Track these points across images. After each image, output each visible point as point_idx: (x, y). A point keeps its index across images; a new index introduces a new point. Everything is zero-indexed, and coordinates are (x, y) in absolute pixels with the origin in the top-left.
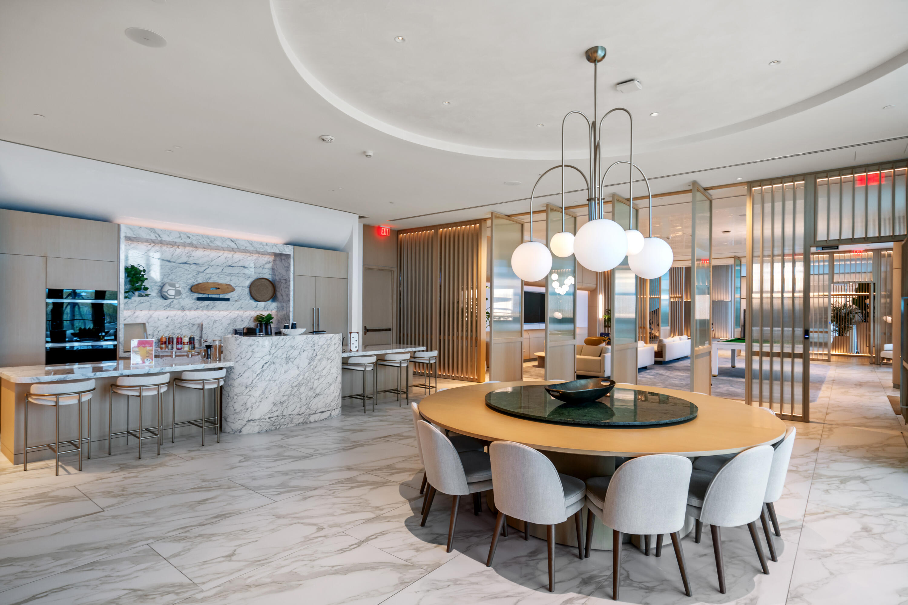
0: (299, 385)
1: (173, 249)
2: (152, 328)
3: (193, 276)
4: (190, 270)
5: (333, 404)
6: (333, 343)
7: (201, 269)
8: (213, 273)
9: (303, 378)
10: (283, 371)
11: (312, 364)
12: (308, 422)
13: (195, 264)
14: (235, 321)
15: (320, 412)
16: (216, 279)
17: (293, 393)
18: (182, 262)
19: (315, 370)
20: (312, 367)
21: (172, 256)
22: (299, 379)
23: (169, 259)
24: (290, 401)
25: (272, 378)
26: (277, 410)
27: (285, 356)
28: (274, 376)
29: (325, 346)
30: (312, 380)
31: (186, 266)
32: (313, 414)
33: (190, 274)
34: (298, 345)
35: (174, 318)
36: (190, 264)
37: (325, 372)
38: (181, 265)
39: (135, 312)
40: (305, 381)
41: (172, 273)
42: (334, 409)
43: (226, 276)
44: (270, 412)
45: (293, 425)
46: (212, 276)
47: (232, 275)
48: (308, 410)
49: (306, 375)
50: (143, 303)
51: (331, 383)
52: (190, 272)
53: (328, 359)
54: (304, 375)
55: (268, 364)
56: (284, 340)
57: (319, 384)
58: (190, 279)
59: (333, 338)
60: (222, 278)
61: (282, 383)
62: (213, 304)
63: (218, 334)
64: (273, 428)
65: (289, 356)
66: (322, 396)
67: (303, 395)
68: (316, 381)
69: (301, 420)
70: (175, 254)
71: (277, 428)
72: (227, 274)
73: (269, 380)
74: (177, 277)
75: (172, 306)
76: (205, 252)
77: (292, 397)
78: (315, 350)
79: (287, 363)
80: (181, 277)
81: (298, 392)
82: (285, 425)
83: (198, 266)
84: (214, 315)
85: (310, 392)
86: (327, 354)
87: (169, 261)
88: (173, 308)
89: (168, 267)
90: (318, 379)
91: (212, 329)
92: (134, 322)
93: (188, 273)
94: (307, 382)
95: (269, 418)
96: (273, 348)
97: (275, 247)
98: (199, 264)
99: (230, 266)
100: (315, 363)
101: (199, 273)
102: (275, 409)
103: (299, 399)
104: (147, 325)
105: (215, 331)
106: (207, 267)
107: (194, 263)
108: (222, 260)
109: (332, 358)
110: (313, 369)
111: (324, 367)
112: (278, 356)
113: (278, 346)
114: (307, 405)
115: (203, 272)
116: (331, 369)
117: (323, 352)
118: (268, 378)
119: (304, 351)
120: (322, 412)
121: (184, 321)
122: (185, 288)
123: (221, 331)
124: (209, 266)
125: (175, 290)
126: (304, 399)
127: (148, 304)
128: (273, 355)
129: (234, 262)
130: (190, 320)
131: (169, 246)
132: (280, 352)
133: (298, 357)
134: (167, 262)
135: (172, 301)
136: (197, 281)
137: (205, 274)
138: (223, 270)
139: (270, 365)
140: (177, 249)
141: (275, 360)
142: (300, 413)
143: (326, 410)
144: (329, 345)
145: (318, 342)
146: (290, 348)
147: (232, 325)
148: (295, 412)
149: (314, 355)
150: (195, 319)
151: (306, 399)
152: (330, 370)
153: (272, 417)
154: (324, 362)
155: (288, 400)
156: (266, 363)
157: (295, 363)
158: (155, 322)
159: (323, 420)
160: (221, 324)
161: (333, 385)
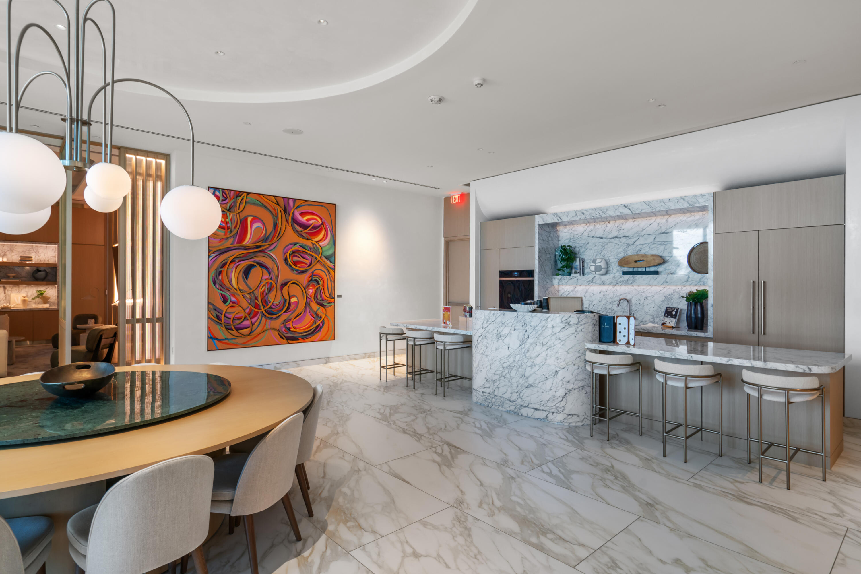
0: (510, 368)
1: (605, 225)
2: (588, 302)
3: (623, 250)
4: (620, 244)
5: (549, 404)
6: (550, 325)
7: (631, 241)
8: (644, 244)
9: (514, 361)
10: (494, 349)
11: (523, 346)
12: (520, 414)
13: (625, 236)
14: (671, 298)
15: (534, 408)
16: (646, 251)
17: (504, 374)
18: (612, 237)
19: (528, 354)
20: (523, 350)
21: (604, 232)
22: (510, 360)
23: (601, 236)
24: (501, 382)
25: (485, 352)
26: (489, 387)
27: (495, 332)
28: (486, 351)
29: (539, 328)
30: (524, 366)
31: (617, 241)
32: (525, 407)
33: (620, 248)
34: (508, 322)
35: (606, 293)
36: (620, 238)
37: (538, 361)
38: (612, 239)
39: (575, 287)
40: (516, 365)
41: (604, 249)
42: (553, 413)
43: (659, 246)
44: (483, 386)
45: (504, 410)
46: (643, 247)
47: (666, 243)
48: (519, 400)
49: (518, 358)
50: (572, 279)
51: (547, 376)
52: (620, 246)
53: (543, 345)
54: (515, 357)
55: (481, 337)
56: (495, 315)
57: (532, 373)
58: (620, 253)
59: (549, 320)
60: (654, 249)
61: (494, 360)
62: (632, 278)
63: (650, 312)
64: (486, 404)
65: (499, 333)
66: (535, 389)
67: (513, 381)
68: (528, 369)
69: (512, 408)
70: (606, 230)
71: (490, 405)
72: (660, 243)
73: (482, 354)
74: (608, 252)
75: (594, 282)
76: (635, 222)
77: (502, 378)
78: (526, 331)
79: (498, 340)
80: (612, 252)
81: (508, 375)
82: (496, 406)
83: (628, 238)
84: (645, 290)
85: (521, 379)
86: (541, 338)
87: (601, 238)
88: (595, 283)
89: (600, 243)
90: (531, 366)
91: (643, 306)
92: (575, 296)
93: (617, 247)
94: (518, 366)
95: (483, 392)
96: (485, 322)
97: (682, 201)
98: (629, 236)
99: (664, 233)
100: (527, 346)
101: (628, 245)
102: (487, 385)
103: (510, 383)
104: (584, 299)
105: (646, 309)
106: (638, 238)
107: (623, 236)
108: (655, 226)
109: (548, 344)
110: (524, 353)
111: (538, 354)
112: (490, 331)
113: (489, 321)
114: (518, 394)
115: (633, 244)
116: (548, 358)
117: (537, 335)
118: (481, 352)
119: (514, 330)
120: (536, 409)
121: (615, 296)
122: (615, 262)
123: (654, 309)
124: (639, 236)
125: (595, 266)
126: (515, 385)
127: (576, 279)
128: (485, 329)
129: (668, 227)
130: (621, 295)
131: (601, 223)
132: (491, 327)
133: (508, 335)
134: (600, 239)
135: (595, 277)
136: (627, 254)
137: (635, 246)
138: (655, 239)
139: (483, 339)
140: (609, 225)
141: (487, 335)
142: (512, 400)
143: (541, 408)
144: (543, 327)
145: (530, 322)
146: (500, 325)
147: (666, 302)
148: (507, 396)
149: (526, 336)
150: (626, 295)
151: (518, 386)
152: (546, 360)
153: (485, 393)
154: (538, 348)
155: (499, 380)
156: (480, 336)
157: (505, 341)
158: (591, 297)
159: (538, 419)
160: (654, 301)
161: (551, 380)
